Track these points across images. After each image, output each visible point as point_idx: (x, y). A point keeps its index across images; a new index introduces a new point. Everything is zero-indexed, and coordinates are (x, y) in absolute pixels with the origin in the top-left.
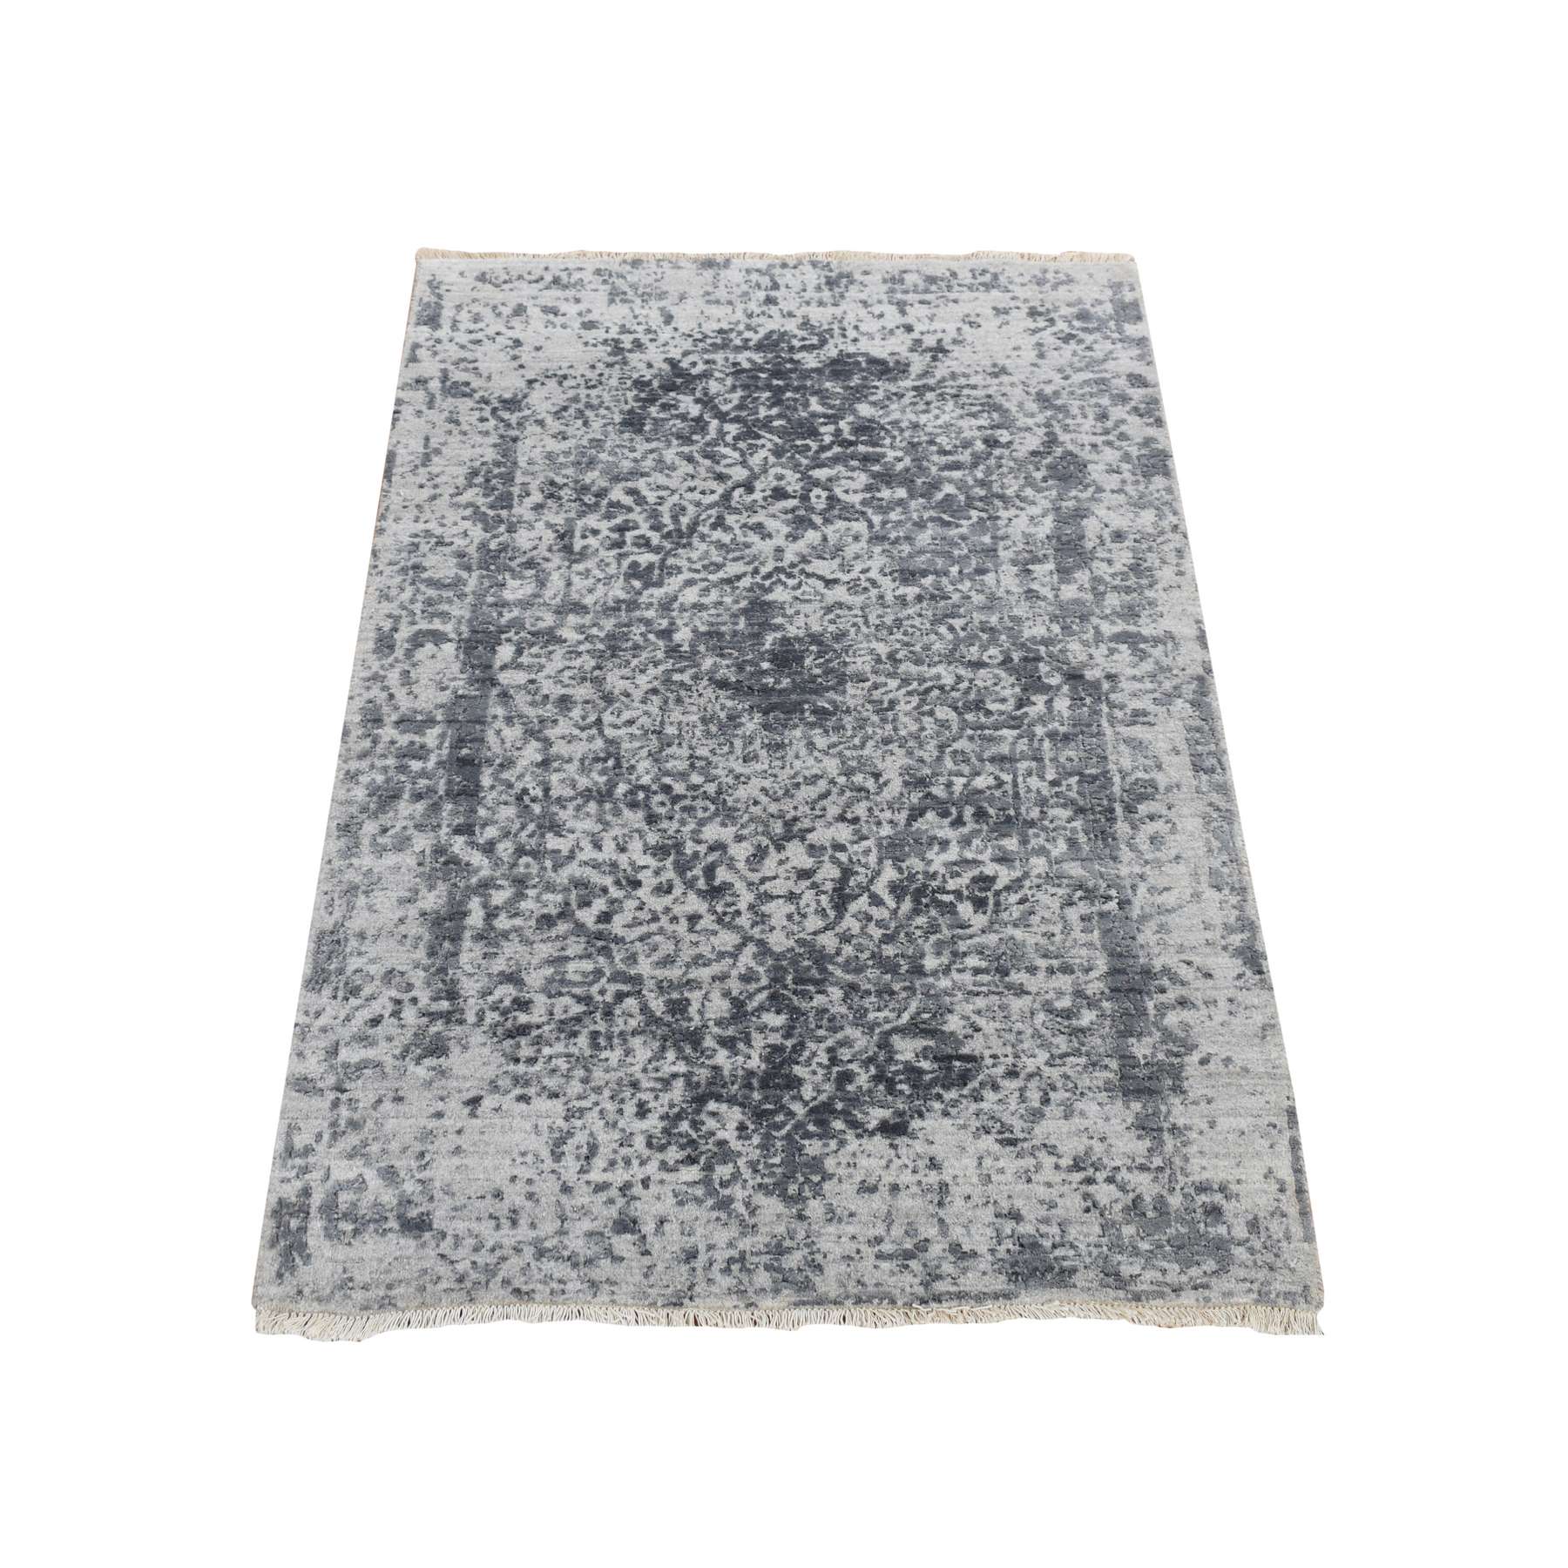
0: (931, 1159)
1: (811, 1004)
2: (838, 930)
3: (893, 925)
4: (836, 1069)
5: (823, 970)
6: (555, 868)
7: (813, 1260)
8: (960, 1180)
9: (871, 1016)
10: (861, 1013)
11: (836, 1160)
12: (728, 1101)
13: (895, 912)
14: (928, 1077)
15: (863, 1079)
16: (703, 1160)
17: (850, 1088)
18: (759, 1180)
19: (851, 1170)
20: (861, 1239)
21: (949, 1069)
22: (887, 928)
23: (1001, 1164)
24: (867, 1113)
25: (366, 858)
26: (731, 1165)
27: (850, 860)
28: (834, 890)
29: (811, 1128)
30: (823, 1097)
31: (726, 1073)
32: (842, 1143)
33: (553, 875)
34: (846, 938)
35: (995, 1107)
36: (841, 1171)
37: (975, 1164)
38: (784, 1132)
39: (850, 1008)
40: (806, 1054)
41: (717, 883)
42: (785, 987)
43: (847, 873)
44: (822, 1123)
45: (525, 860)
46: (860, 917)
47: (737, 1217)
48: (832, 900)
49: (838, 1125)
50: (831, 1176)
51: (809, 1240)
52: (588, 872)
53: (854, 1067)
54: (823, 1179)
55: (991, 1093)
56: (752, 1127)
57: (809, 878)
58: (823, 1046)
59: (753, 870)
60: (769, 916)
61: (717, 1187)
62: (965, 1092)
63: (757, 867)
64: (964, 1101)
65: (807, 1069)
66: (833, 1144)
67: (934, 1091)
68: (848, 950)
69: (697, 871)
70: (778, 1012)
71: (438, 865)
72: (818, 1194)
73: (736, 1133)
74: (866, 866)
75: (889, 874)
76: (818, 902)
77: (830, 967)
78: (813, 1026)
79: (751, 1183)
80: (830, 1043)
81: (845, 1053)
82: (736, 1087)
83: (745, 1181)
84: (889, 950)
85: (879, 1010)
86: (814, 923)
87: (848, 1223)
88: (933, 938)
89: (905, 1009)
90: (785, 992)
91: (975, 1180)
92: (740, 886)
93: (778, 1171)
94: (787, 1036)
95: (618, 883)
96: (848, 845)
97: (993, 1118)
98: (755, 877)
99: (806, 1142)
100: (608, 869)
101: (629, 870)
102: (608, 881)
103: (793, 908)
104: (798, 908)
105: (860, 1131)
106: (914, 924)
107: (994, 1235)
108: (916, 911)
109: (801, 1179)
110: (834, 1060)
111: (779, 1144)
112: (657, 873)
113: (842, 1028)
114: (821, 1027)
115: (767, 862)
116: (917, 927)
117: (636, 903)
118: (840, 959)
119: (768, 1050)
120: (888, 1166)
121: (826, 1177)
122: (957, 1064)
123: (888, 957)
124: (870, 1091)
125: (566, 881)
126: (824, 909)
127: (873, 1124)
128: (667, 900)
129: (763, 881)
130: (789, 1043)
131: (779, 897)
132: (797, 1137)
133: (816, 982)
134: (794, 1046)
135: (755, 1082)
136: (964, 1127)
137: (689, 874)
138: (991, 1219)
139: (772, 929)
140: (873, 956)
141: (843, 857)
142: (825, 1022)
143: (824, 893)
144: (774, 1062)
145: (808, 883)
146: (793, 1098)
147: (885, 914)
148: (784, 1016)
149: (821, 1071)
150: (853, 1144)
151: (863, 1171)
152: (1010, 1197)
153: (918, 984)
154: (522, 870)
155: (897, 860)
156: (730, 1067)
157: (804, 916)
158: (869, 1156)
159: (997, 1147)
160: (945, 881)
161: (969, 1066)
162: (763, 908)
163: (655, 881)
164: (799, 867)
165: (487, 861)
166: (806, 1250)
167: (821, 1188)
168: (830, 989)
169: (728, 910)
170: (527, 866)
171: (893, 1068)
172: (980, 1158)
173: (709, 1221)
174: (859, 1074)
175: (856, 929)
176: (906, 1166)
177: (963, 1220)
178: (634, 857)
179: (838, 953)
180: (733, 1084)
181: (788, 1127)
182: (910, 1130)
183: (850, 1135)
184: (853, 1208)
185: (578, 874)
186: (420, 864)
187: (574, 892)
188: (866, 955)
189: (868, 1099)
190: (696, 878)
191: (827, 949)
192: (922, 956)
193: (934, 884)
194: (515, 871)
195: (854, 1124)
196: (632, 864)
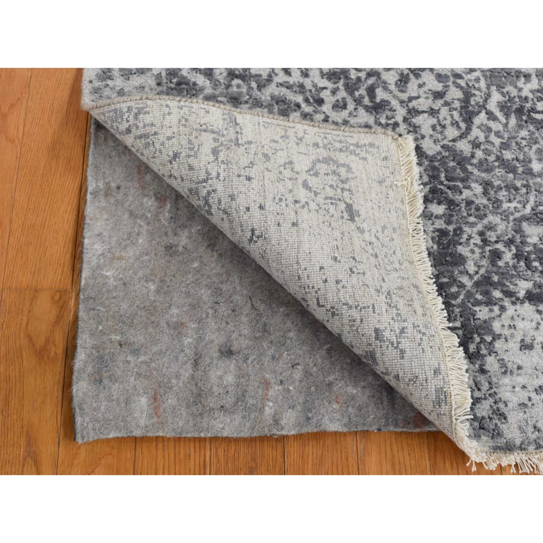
1: (461, 197)
2: (470, 138)
3: (506, 136)
4: (488, 248)
5: (465, 170)
6: (260, 87)
7: (498, 409)
9: (505, 206)
10: (497, 203)
11: (501, 323)
13: (506, 125)
15: (508, 257)
17: (500, 263)
19: (512, 331)
20: (530, 388)
22: (503, 138)
24: (516, 285)
25: (118, 80)
27: (467, 85)
28: (462, 107)
29: (479, 297)
30: (482, 271)
32: (503, 309)
33: (259, 93)
34: (476, 145)
36: (506, 332)
38: (459, 300)
39: (489, 199)
40: (465, 236)
41: (378, 100)
42: (441, 183)
43: (467, 96)
44: (486, 293)
45: (236, 81)
46: (483, 128)
48: (461, 115)
49: (497, 294)
50: (499, 336)
51: (492, 391)
52: (284, 91)
53: (500, 246)
54: (494, 339)
57: (442, 98)
58: (475, 230)
59: (402, 91)
60: (419, 127)
63: (404, 89)
65: (468, 249)
66: (496, 309)
68: (479, 154)
69: (362, 91)
70: (439, 203)
71: (173, 86)
72: (492, 352)
74: (479, 89)
75: (496, 97)
76: (452, 116)
77: (469, 167)
78: (465, 214)
80: (480, 227)
81: (492, 236)
84: (508, 155)
85: (510, 201)
86: (452, 133)
87: (519, 375)
88: (535, 147)
89: (528, 202)
90: (442, 187)
92: (394, 103)
94: (449, 223)
95: (307, 100)
96: (463, 75)
98: (404, 96)
99: (477, 309)
100: (298, 89)
101: (313, 90)
102: (299, 99)
103: (435, 121)
104: (439, 121)
105: (514, 299)
106: (520, 136)
108: (520, 127)
110: (485, 242)
112: (334, 92)
113: (485, 215)
114: (471, 215)
115: (410, 85)
116: (522, 138)
117: (322, 117)
118: (475, 161)
119: (437, 234)
120: (537, 328)
121: (496, 337)
123: (508, 160)
124: (515, 267)
125: (269, 98)
126: (457, 122)
127: (522, 294)
128: (345, 114)
129: (411, 99)
130: (451, 228)
131: (423, 112)
133: (463, 180)
134: (455, 230)
137: (357, 94)
139: (423, 137)
140: (498, 158)
141: (462, 83)
142: (473, 211)
143: (456, 109)
144: (443, 244)
145: (441, 102)
146: (461, 273)
147: (500, 128)
148: (444, 207)
149: (477, 250)
150: (511, 310)
151: (521, 332)
153: (531, 182)
154: (235, 89)
155: (500, 87)
157: (444, 127)
158: (523, 319)
160: (535, 104)
162: (414, 120)
163: (333, 99)
164: (433, 89)
165: (208, 82)
166: (491, 400)
167: (494, 347)
168: (473, 185)
169: (390, 122)
170: (239, 86)
174: (504, 252)
175: (482, 139)
178: (316, 81)
179: (473, 156)
181: (462, 297)
183: (507, 303)
184: (520, 363)
185: (277, 93)
186: (159, 84)
187: (276, 107)
188: (492, 158)
189: (514, 272)
190: (362, 97)
191: (465, 153)
192: (530, 161)
193: (528, 105)
194: (230, 90)
195: (509, 294)
196: (315, 86)
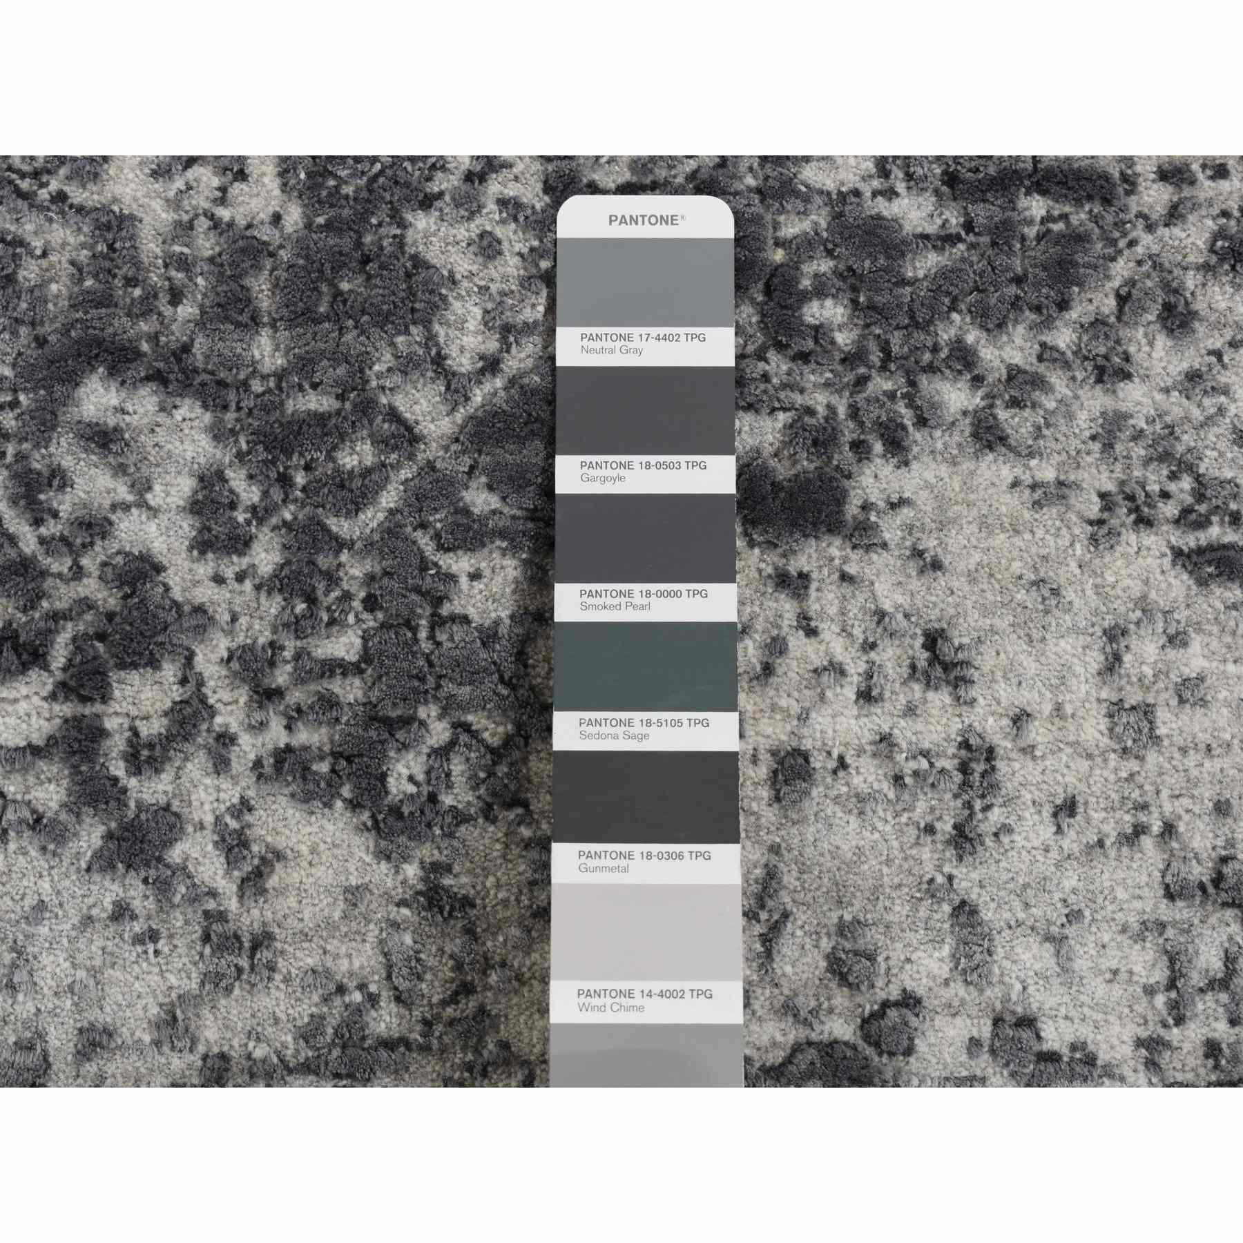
0: (932, 640)
8: (1037, 733)
12: (158, 377)
14: (926, 264)
16: (59, 654)
18: (277, 735)
21: (1003, 234)
23: (1194, 659)
26: (170, 671)
31: (150, 247)
35: (1176, 406)
37: (1095, 659)
47: (193, 899)
55: (1162, 341)
56: (250, 494)
61: (118, 769)
62: (1063, 337)
64: (1057, 380)
67: (946, 334)
73: (187, 527)
79: (248, 747)
82: (187, 310)
83: (226, 739)
91: (1094, 730)
93: (350, 691)
97: (1165, 457)
107: (1160, 975)
109: (439, 732)
111: (355, 570)
122: (1036, 206)
132: (425, 542)
135: (261, 288)
136: (1058, 492)
138: (1153, 904)
152: (1222, 808)
156: (168, 217)
159: (1178, 584)
161: (1079, 217)
171: (792, 227)
172: (1114, 634)
173: (88, 920)
176: (839, 671)
177: (1047, 910)
180: (176, 297)
182: (852, 510)
